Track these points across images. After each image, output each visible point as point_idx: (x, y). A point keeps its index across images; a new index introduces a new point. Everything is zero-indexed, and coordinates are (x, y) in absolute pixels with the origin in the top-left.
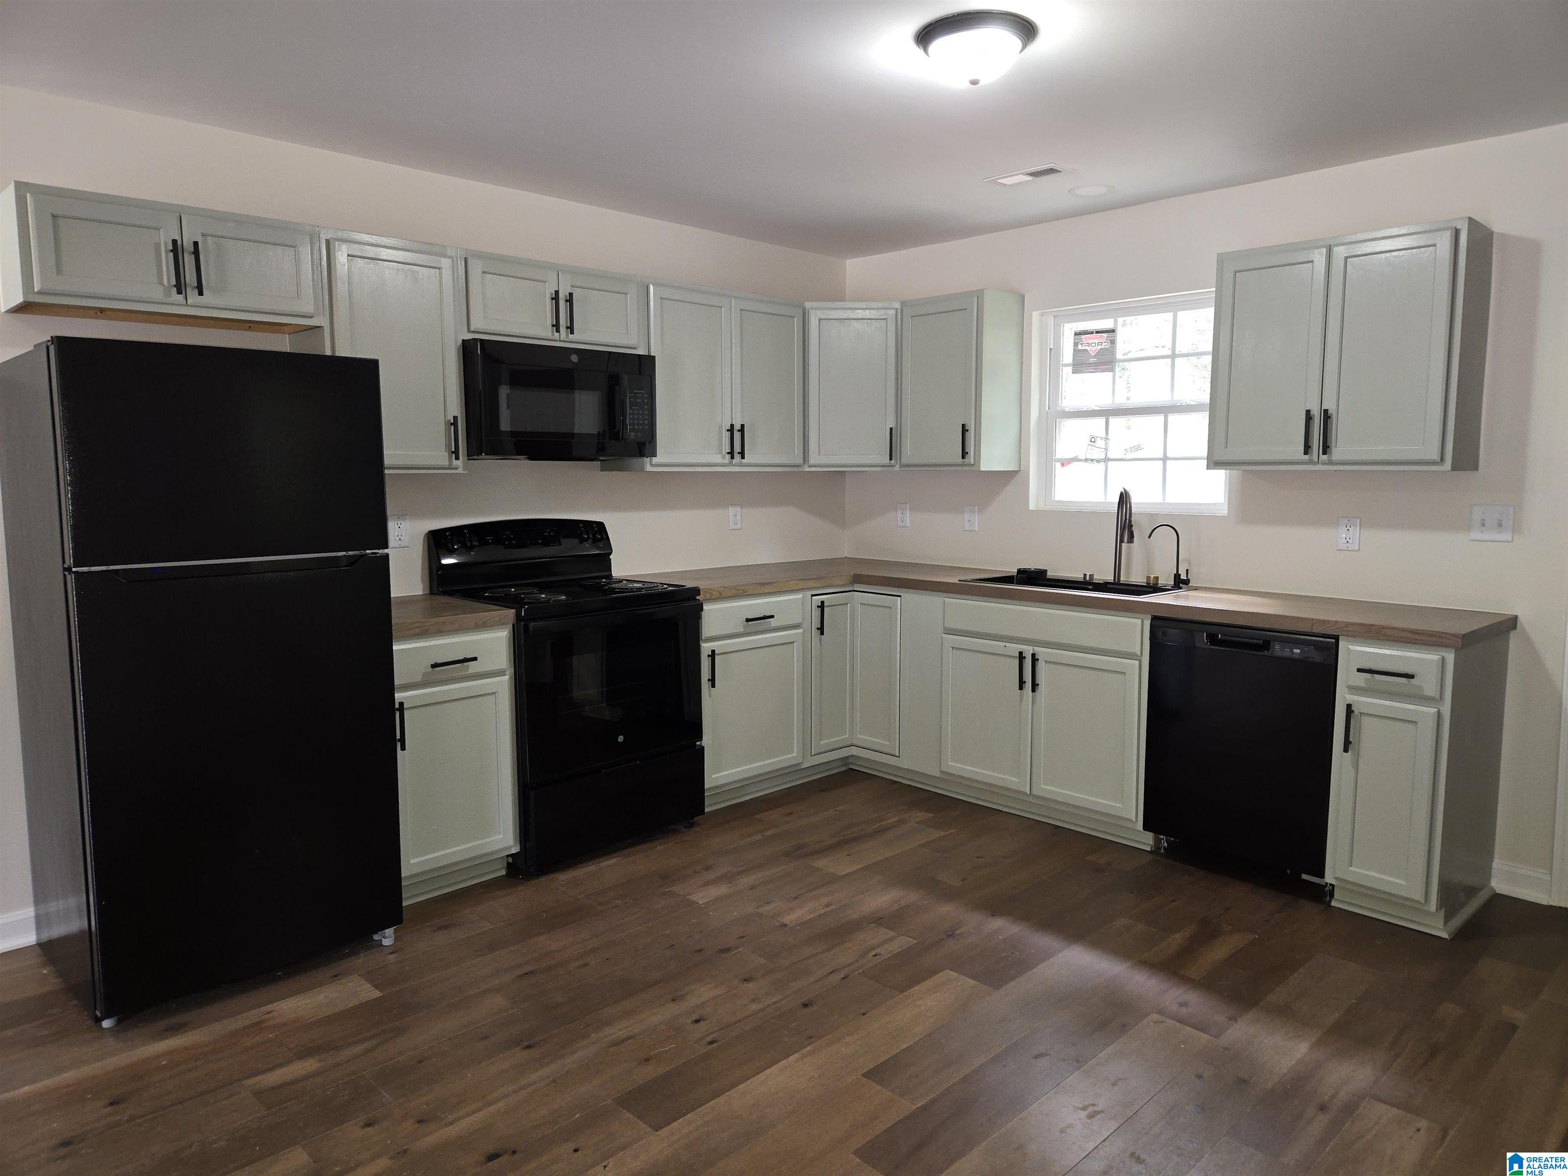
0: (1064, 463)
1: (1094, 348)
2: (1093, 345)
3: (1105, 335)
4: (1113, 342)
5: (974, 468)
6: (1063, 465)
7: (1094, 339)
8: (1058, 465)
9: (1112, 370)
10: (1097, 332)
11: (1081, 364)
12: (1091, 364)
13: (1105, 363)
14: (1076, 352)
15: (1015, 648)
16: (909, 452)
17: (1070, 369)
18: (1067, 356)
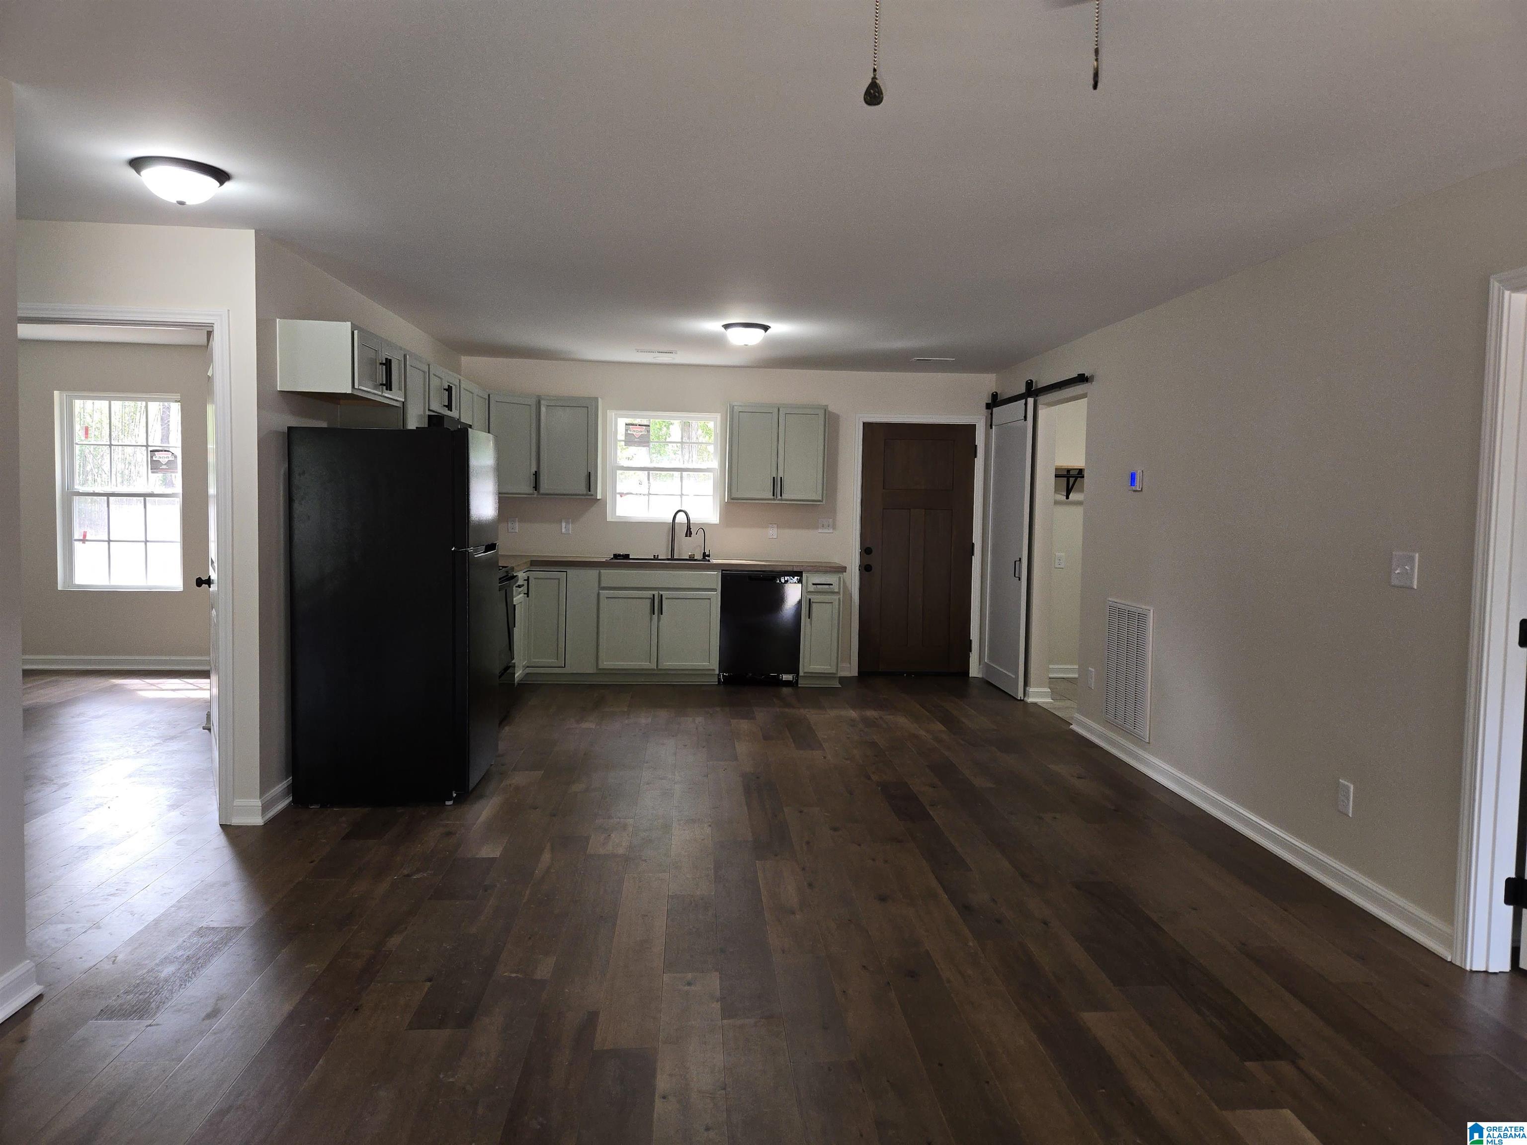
0: (621, 495)
1: (638, 434)
2: (637, 432)
3: (644, 427)
4: (648, 432)
5: (593, 497)
6: (621, 496)
7: (638, 429)
8: (618, 496)
9: (648, 446)
10: (639, 425)
11: (629, 441)
12: (635, 441)
13: (645, 442)
14: (627, 435)
15: (649, 594)
16: (544, 487)
17: (623, 443)
18: (621, 435)
